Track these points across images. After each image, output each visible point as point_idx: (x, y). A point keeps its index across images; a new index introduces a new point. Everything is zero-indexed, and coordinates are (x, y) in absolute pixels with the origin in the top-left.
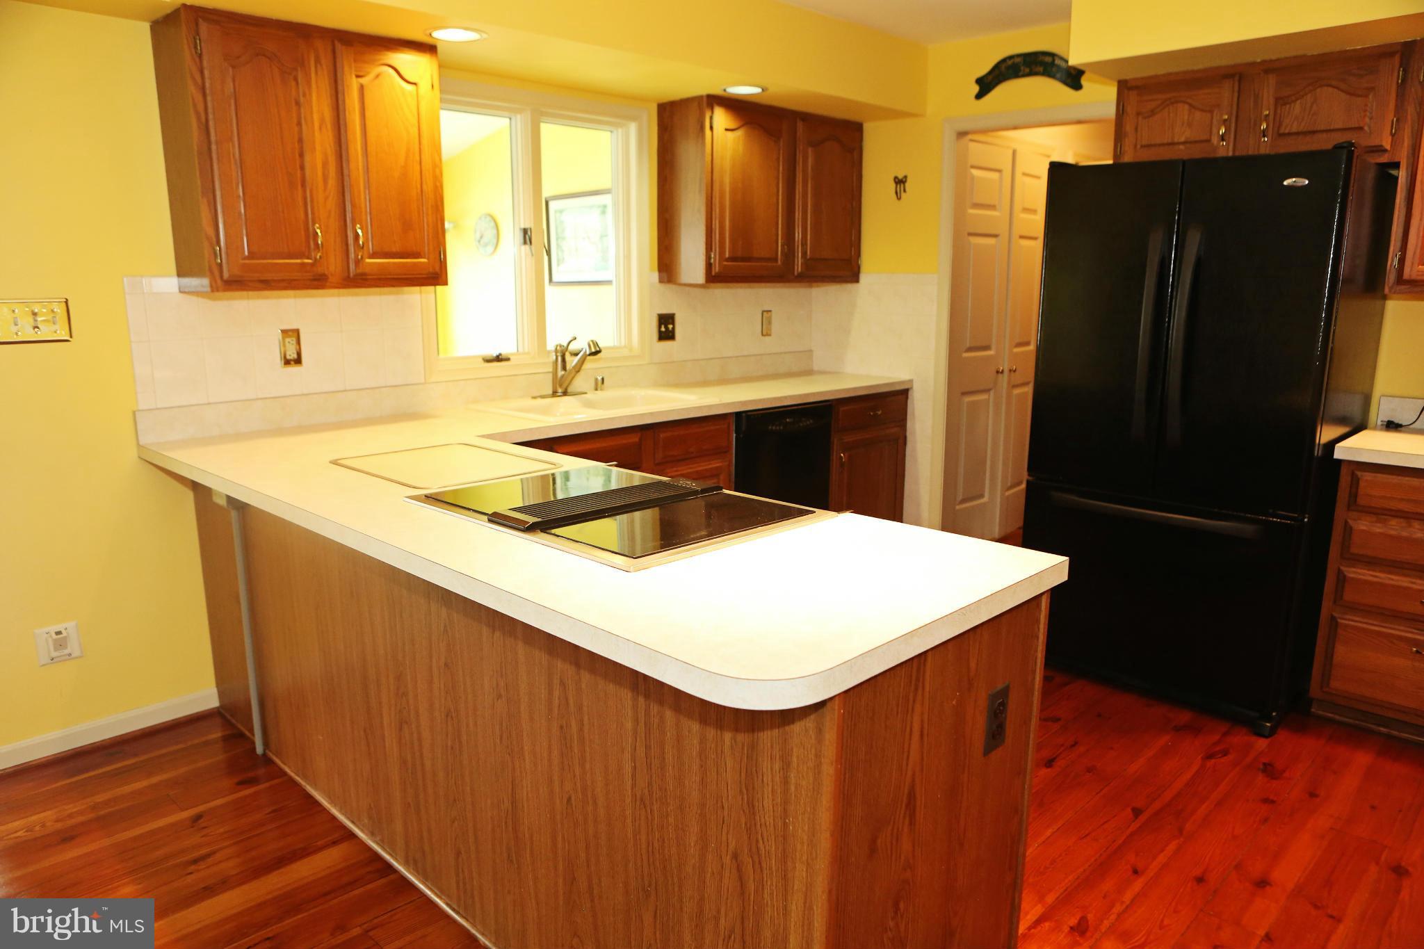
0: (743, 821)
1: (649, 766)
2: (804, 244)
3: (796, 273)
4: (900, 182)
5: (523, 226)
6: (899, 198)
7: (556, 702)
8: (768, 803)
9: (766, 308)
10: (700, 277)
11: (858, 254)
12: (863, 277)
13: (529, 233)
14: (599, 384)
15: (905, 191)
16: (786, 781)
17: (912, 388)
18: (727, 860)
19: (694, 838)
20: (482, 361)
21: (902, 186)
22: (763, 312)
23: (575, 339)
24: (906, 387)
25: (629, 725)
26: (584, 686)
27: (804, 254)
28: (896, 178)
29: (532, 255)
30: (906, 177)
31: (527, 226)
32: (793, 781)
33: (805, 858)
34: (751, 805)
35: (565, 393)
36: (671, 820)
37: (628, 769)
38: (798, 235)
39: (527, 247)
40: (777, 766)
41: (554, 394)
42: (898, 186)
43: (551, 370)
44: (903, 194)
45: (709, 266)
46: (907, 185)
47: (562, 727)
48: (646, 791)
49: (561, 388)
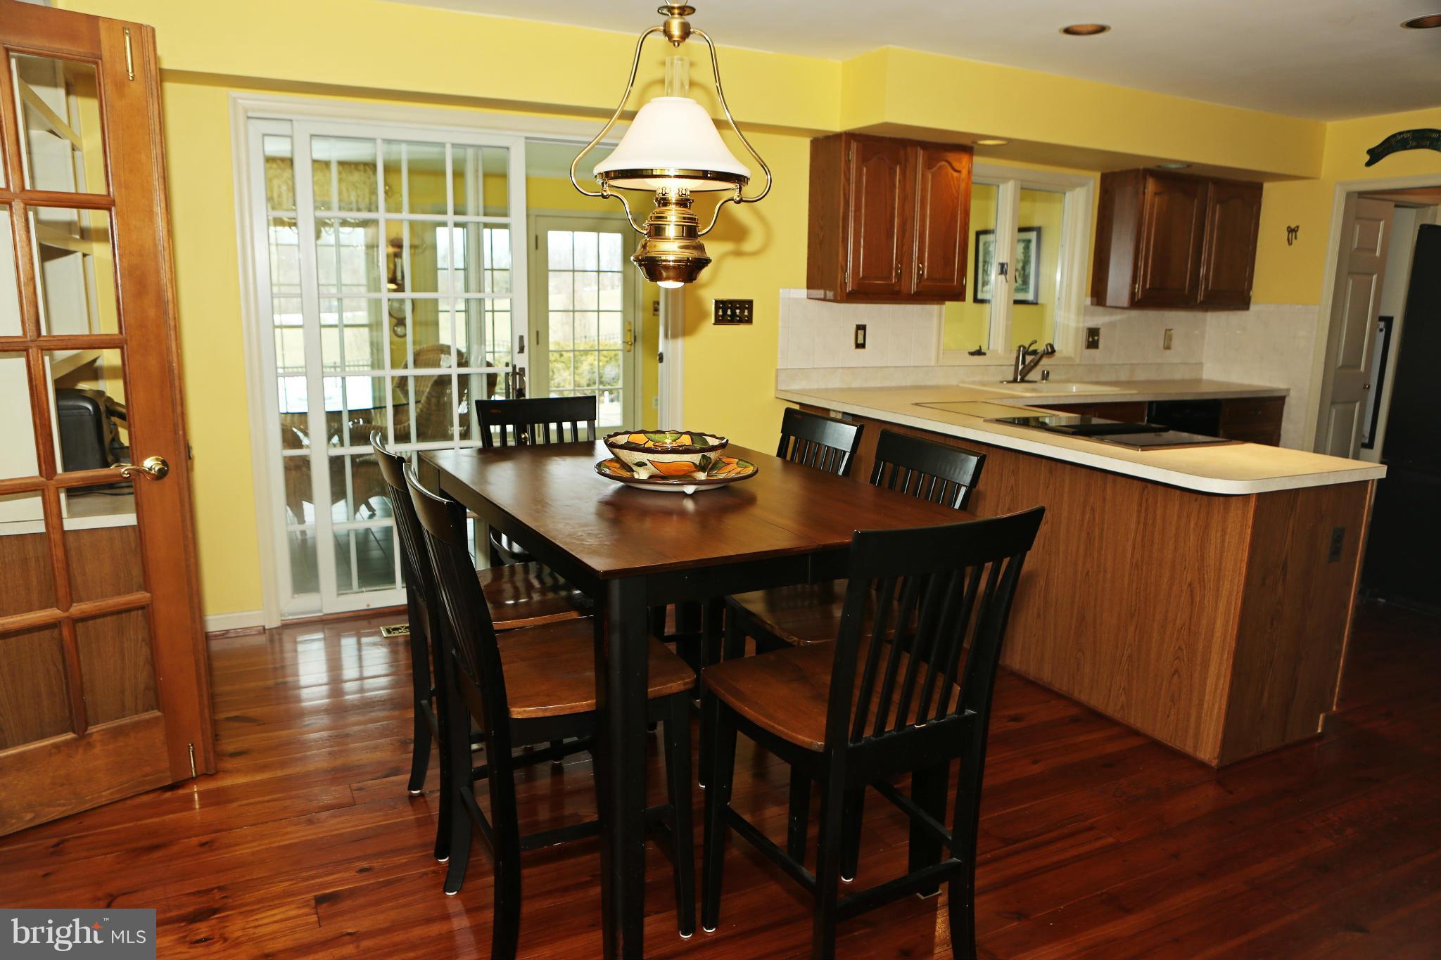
0: (1197, 565)
1: (1143, 546)
2: (1207, 279)
3: (1198, 301)
4: (1292, 231)
5: (1001, 261)
6: (1290, 243)
7: (1086, 520)
8: (1212, 554)
9: (1169, 328)
10: (1125, 301)
11: (1250, 287)
12: (1252, 307)
13: (1005, 266)
14: (1045, 377)
15: (1296, 238)
16: (1223, 541)
17: (1289, 395)
18: (1185, 587)
19: (1166, 580)
20: (968, 355)
21: (1294, 234)
22: (1166, 330)
23: (1036, 342)
24: (1282, 394)
25: (1133, 526)
26: (1107, 509)
27: (1207, 287)
28: (1288, 227)
29: (1007, 281)
30: (1298, 227)
31: (1005, 261)
32: (1227, 540)
33: (1230, 578)
34: (1202, 556)
35: (1023, 381)
36: (1153, 572)
37: (1130, 549)
38: (1203, 271)
39: (1003, 276)
40: (1219, 534)
41: (1015, 381)
42: (1290, 234)
43: (1014, 363)
44: (1294, 241)
45: (1133, 294)
46: (1298, 233)
47: (1088, 534)
48: (1140, 560)
49: (1021, 376)
